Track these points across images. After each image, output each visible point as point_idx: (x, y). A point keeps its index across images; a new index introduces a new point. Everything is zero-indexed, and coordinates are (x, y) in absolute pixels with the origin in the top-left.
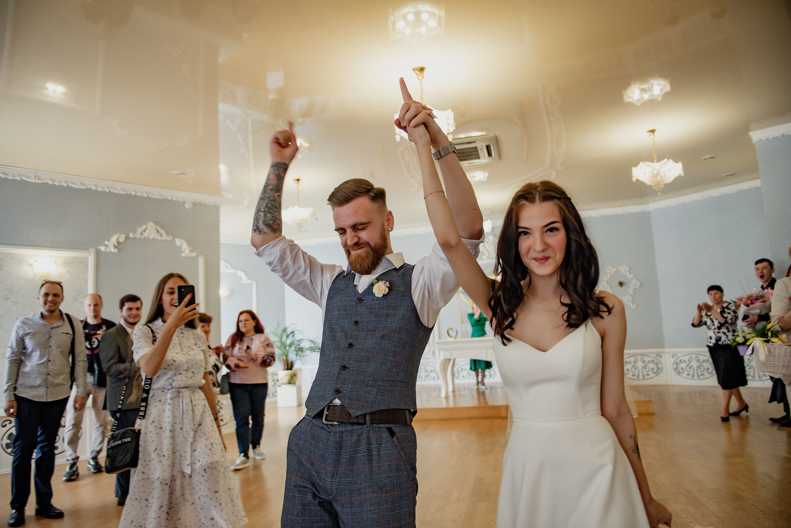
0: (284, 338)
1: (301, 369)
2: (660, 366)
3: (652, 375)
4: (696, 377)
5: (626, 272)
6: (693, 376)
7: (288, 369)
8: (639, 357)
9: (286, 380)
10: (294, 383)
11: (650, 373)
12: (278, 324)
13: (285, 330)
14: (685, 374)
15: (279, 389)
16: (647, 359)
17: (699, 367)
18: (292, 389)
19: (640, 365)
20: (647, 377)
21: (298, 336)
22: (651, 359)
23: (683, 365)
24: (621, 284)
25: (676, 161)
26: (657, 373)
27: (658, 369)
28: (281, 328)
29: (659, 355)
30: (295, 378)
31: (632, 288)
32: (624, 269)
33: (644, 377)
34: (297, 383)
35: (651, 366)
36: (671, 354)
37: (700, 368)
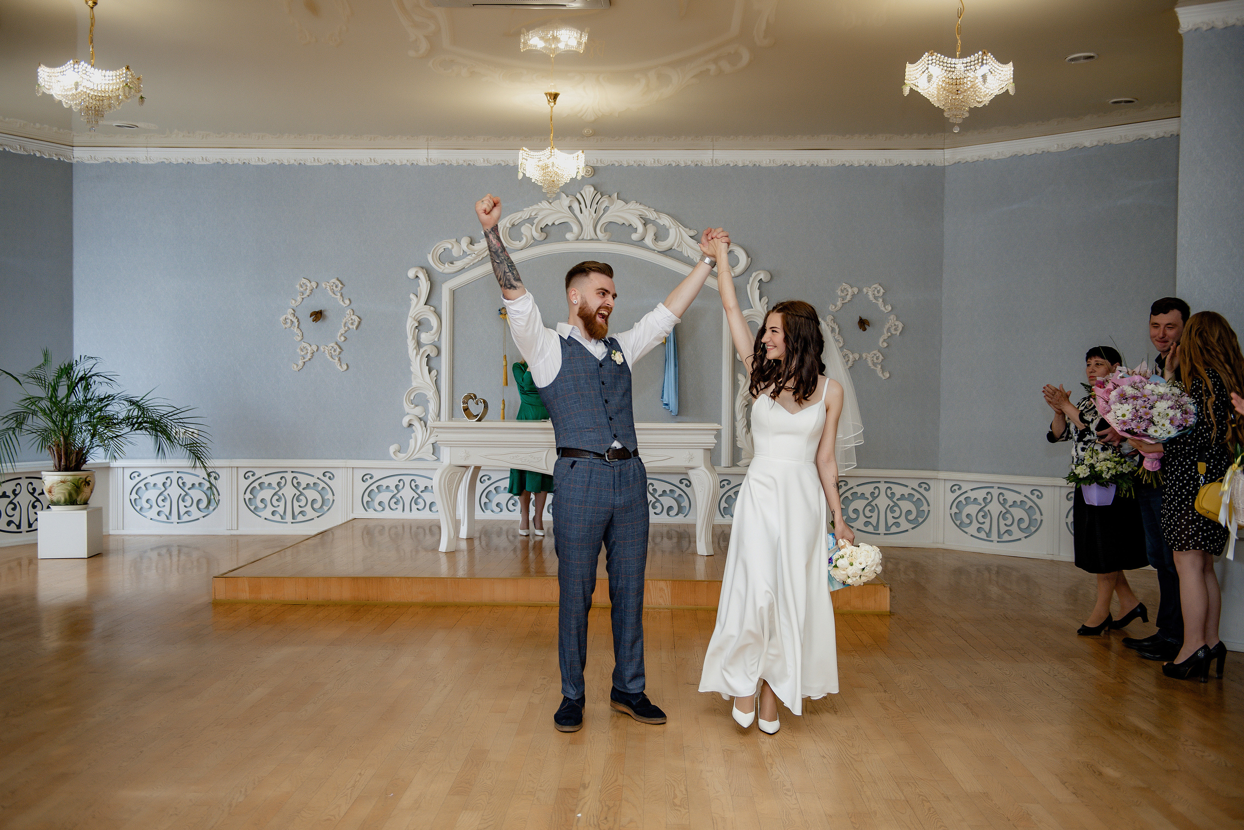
0: (62, 392)
1: (107, 468)
2: (925, 507)
3: (904, 525)
4: (994, 536)
5: (876, 298)
6: (988, 534)
7: (67, 469)
8: (883, 486)
9: (60, 494)
10: (86, 503)
11: (902, 520)
12: (46, 355)
13: (67, 370)
14: (972, 529)
15: (43, 516)
16: (898, 491)
17: (1003, 515)
18: (77, 517)
19: (883, 502)
20: (894, 529)
21: (100, 389)
22: (906, 491)
23: (972, 509)
24: (863, 324)
25: (1003, 61)
26: (916, 524)
27: (920, 513)
28: (56, 364)
29: (925, 484)
30: (87, 490)
31: (885, 336)
32: (872, 292)
33: (887, 528)
34: (93, 502)
35: (906, 505)
36: (949, 485)
37: (1005, 519)
